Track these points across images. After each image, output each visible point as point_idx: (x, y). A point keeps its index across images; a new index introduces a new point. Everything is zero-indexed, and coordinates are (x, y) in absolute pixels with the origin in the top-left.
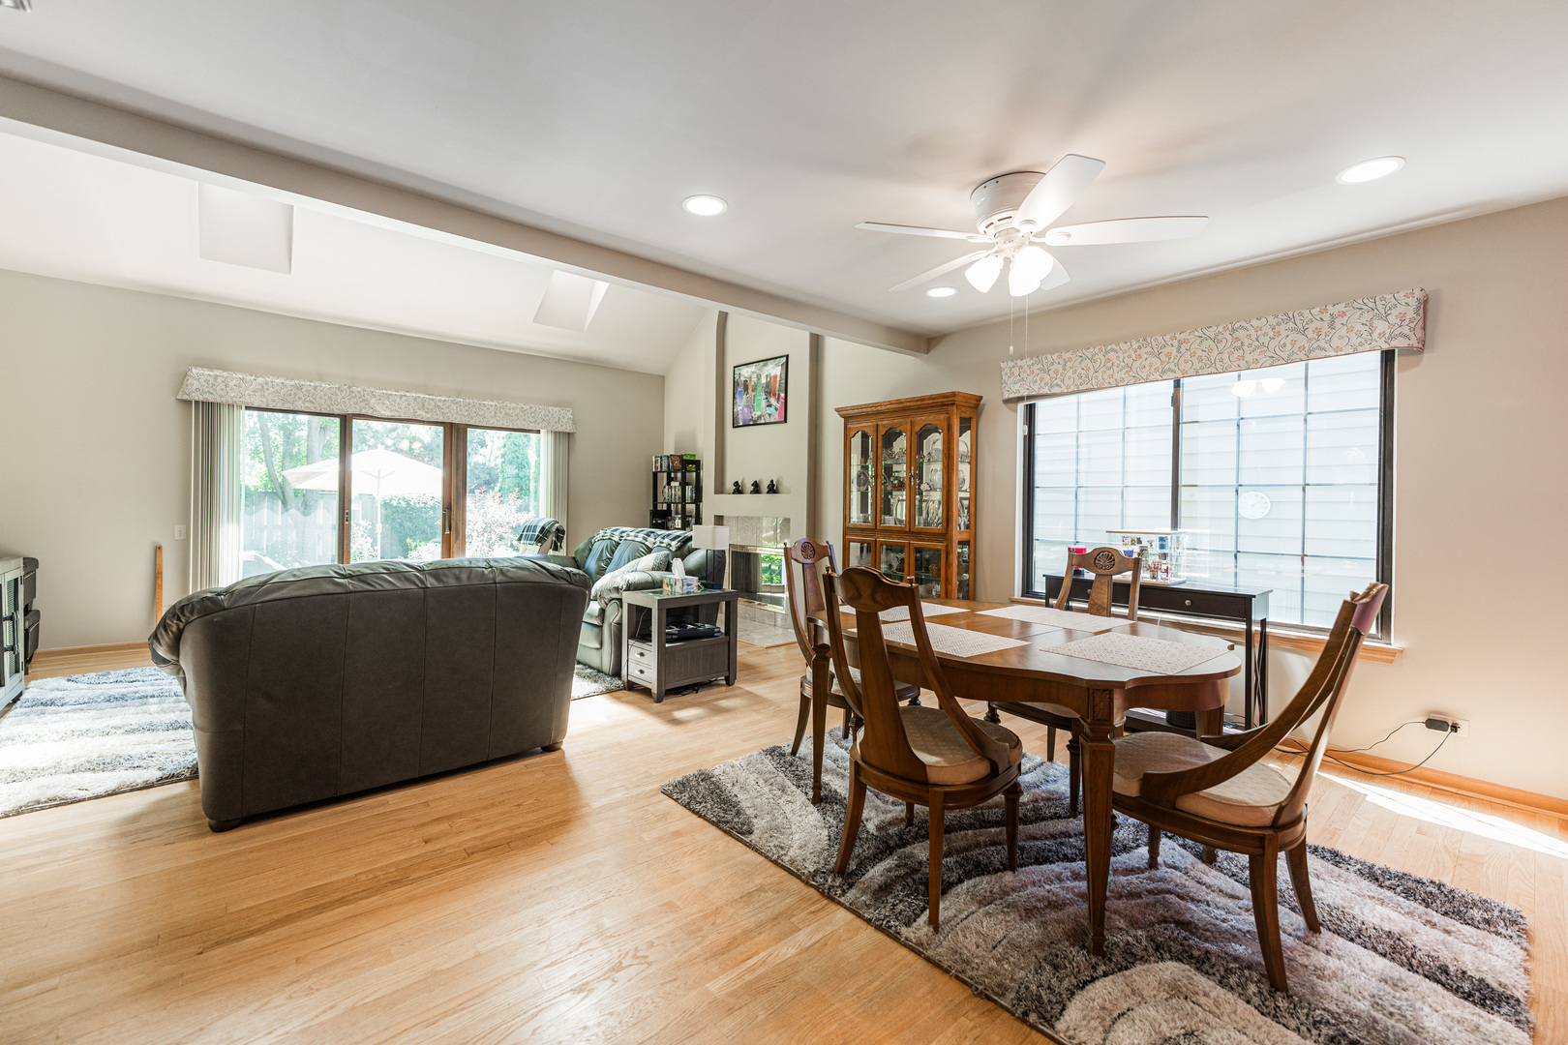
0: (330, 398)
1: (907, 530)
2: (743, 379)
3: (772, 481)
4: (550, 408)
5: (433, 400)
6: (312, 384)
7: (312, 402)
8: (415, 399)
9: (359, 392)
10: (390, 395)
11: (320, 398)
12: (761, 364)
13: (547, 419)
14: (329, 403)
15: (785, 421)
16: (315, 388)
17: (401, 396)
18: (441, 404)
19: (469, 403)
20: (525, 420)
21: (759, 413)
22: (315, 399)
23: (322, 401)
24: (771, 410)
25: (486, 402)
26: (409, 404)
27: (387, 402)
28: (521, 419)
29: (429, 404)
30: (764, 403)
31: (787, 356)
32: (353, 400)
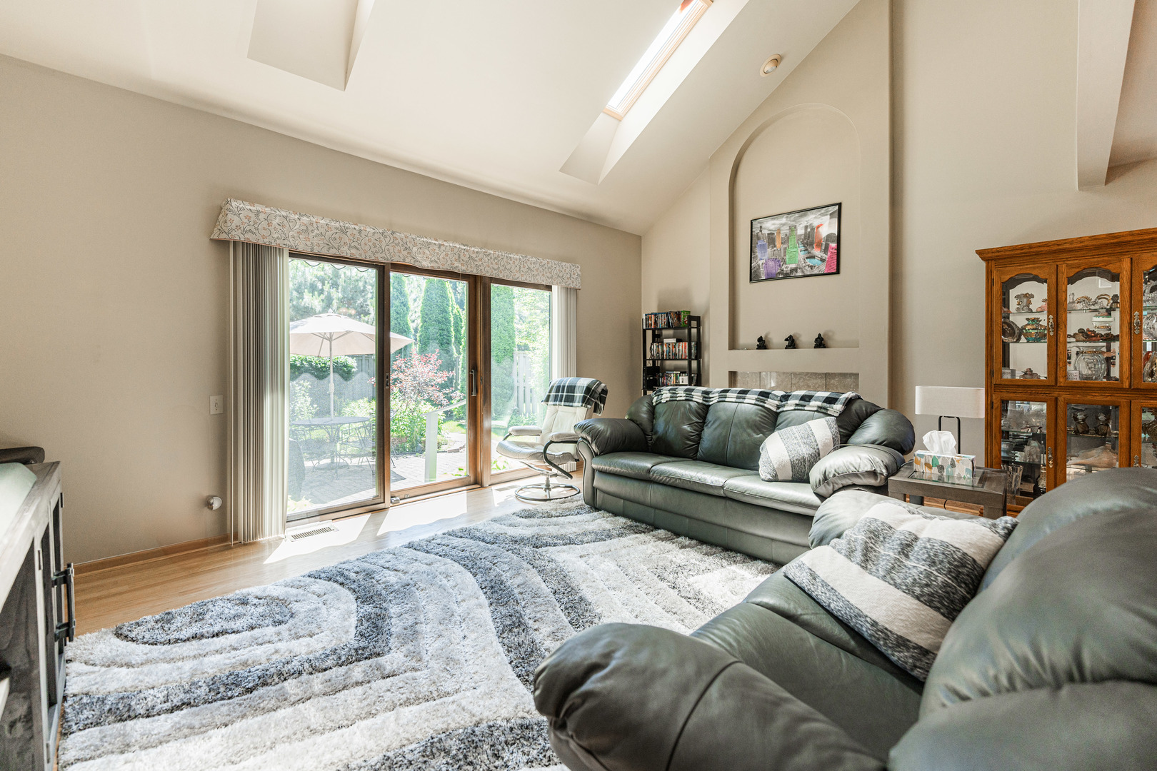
0: (374, 244)
1: (1126, 385)
2: (765, 232)
3: (820, 335)
4: (564, 264)
5: (467, 251)
6: (357, 228)
7: (357, 249)
8: (452, 250)
9: (402, 239)
10: (430, 243)
11: (365, 244)
12: (797, 215)
13: (561, 275)
14: (374, 250)
15: (838, 272)
16: (360, 231)
17: (440, 246)
18: (474, 256)
19: (498, 256)
20: (543, 275)
21: (793, 266)
22: (360, 244)
23: (367, 248)
24: (816, 262)
25: (512, 256)
26: (447, 255)
27: (427, 252)
28: (541, 274)
29: (465, 256)
30: (802, 255)
31: (840, 205)
32: (398, 248)
